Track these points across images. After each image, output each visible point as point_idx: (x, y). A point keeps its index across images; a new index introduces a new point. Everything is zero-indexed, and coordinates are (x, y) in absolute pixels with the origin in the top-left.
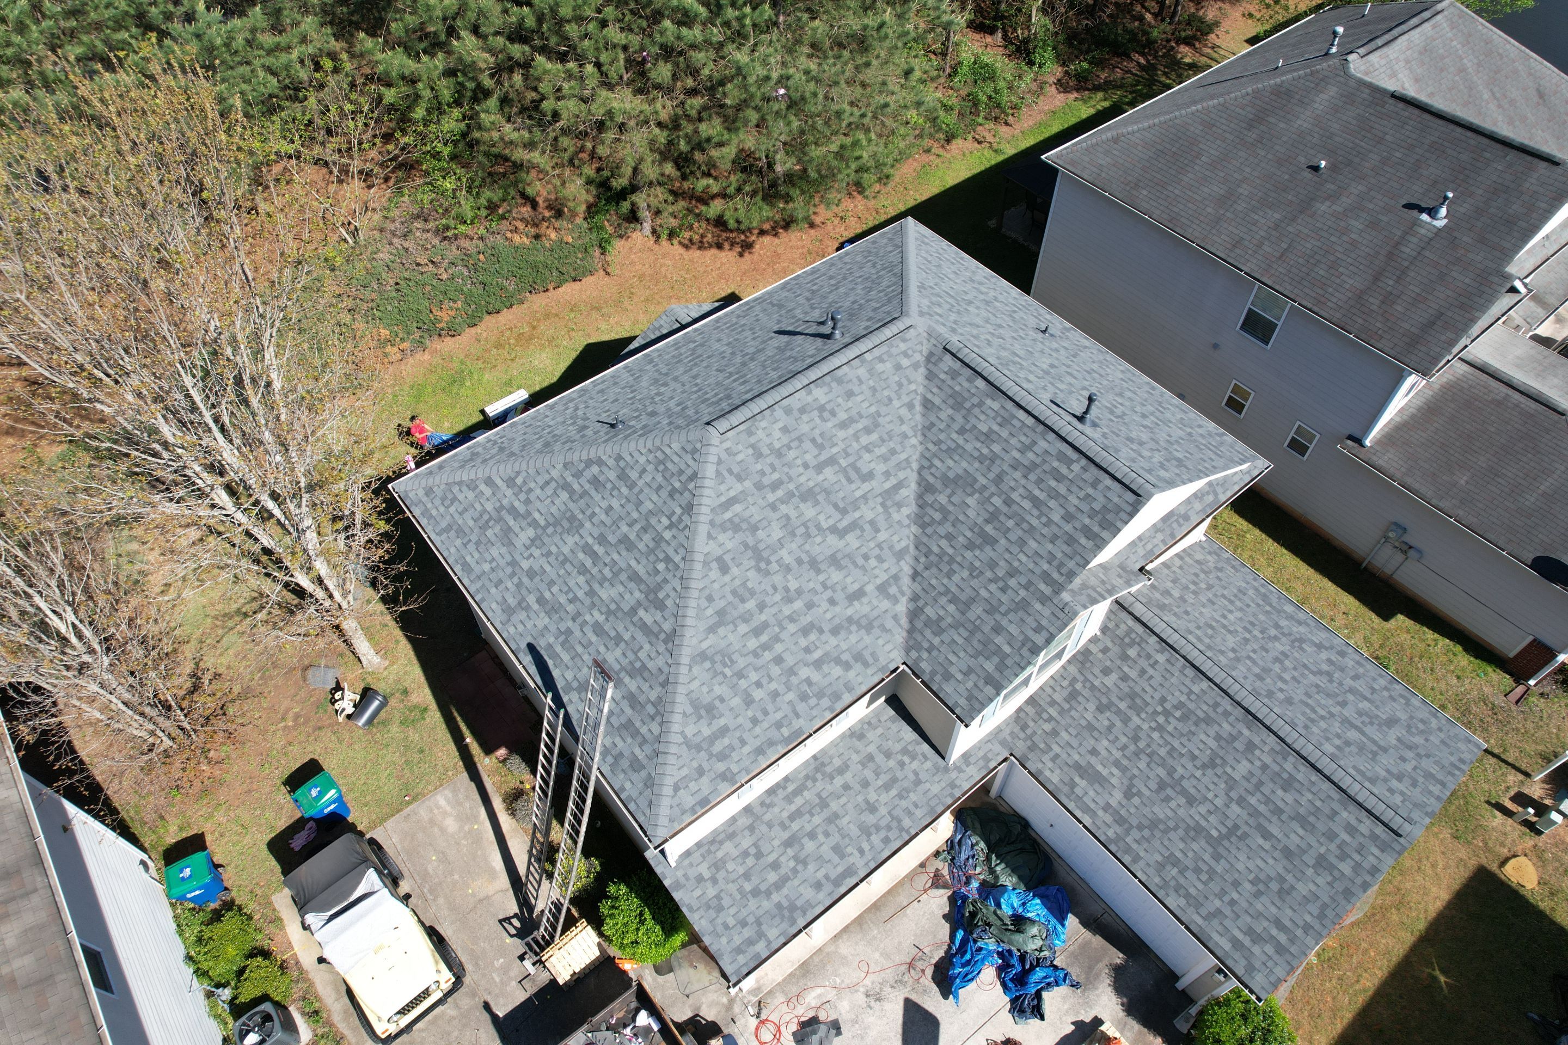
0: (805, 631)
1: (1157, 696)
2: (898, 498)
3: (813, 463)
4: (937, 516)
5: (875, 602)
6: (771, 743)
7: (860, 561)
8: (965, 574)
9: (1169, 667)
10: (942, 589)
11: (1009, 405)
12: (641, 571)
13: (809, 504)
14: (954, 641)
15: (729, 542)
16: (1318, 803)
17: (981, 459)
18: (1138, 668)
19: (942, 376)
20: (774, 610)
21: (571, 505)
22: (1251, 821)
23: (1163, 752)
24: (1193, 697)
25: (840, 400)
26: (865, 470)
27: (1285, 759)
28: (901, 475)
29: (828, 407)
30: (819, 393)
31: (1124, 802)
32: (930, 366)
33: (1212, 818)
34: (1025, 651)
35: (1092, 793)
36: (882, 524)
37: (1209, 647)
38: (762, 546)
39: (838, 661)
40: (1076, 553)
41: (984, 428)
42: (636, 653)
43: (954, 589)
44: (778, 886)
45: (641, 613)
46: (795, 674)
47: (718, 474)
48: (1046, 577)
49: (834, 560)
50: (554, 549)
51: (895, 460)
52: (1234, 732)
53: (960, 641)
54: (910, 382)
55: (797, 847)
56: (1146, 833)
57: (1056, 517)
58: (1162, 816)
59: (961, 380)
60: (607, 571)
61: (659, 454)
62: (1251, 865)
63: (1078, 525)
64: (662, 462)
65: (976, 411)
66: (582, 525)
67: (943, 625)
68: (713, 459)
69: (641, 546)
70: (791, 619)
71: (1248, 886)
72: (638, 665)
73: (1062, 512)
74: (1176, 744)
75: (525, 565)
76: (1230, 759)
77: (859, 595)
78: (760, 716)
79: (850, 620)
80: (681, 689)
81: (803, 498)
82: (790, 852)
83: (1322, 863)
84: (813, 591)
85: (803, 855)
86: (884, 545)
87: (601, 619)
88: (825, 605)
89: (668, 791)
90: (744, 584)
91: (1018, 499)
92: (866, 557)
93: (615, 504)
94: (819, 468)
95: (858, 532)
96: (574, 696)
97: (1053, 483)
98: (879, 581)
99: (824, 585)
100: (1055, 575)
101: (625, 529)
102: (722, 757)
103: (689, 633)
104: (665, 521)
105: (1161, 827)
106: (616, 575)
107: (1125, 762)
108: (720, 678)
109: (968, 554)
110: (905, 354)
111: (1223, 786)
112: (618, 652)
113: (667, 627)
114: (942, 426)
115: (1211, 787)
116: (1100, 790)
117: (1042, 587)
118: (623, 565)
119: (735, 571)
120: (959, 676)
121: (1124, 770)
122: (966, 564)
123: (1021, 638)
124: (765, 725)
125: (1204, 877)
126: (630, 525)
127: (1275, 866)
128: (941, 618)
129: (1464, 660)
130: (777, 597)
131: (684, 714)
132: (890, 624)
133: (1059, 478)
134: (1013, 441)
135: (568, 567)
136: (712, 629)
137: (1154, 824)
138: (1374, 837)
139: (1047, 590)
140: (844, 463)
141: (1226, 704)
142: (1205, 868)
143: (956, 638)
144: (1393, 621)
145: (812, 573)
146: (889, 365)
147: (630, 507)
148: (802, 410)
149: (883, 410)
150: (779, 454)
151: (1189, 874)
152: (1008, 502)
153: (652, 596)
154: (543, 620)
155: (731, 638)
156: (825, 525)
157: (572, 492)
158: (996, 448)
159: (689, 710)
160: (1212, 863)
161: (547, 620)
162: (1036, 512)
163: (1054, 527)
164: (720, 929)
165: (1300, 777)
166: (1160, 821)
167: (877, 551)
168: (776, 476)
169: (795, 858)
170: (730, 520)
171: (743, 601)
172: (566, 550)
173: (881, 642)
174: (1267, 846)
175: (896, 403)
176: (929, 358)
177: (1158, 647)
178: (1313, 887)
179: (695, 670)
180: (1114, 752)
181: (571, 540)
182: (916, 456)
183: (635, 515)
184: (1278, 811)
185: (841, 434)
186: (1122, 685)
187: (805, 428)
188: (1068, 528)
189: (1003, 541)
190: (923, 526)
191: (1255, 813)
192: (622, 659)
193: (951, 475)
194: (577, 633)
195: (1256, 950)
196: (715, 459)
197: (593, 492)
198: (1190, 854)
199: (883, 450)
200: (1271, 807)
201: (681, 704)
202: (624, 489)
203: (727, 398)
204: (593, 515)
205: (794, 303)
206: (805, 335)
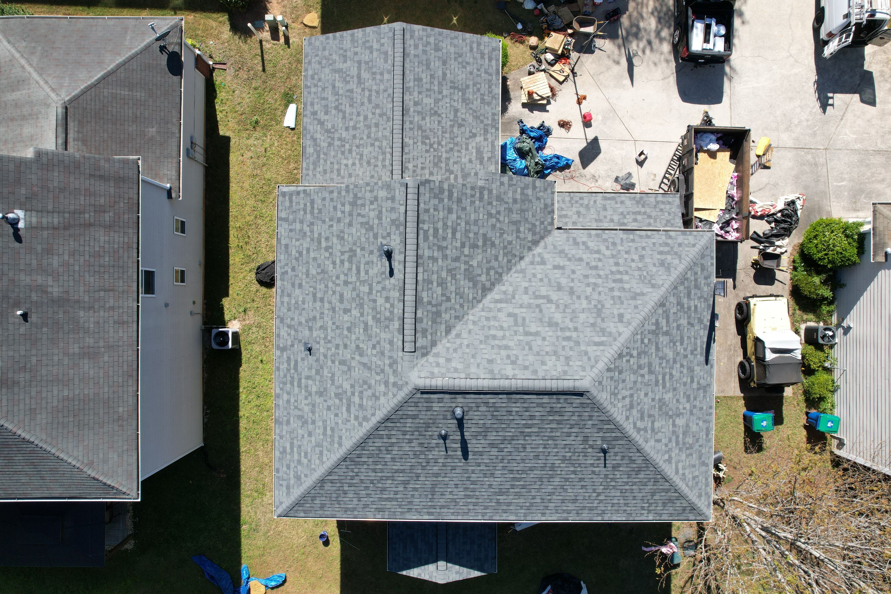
0: (596, 268)
1: (427, 155)
2: (503, 296)
3: (539, 339)
4: (492, 273)
5: (551, 260)
6: (641, 237)
7: (546, 280)
8: (505, 236)
9: (411, 160)
10: (518, 240)
11: (420, 288)
12: (654, 347)
13: (555, 320)
14: (533, 216)
15: (611, 326)
16: (416, 64)
17: (454, 277)
18: (423, 172)
19: (429, 337)
20: (606, 285)
21: (656, 416)
22: (444, 83)
23: (447, 135)
24: (415, 141)
25: (499, 361)
26: (511, 319)
27: (410, 87)
28: (492, 306)
29: (509, 362)
30: (509, 371)
31: (478, 135)
32: (429, 349)
33: (456, 98)
35: (486, 149)
36: (521, 290)
37: (384, 153)
38: (595, 315)
39: (587, 248)
40: (462, 194)
41: (439, 290)
42: (677, 314)
43: (514, 235)
44: (639, 213)
45: (665, 329)
46: (612, 254)
47: (597, 362)
48: (481, 199)
49: (559, 288)
50: (675, 401)
51: (491, 315)
52: (416, 114)
53: (530, 213)
54: (448, 349)
55: (622, 221)
56: (482, 118)
57: (454, 216)
58: (471, 117)
59: (424, 325)
60: (664, 365)
61: (613, 400)
62: (460, 73)
63: (451, 202)
64: (614, 394)
65: (434, 302)
66: (660, 400)
67: (530, 226)
68: (595, 370)
69: (646, 361)
70: (599, 276)
71: (468, 69)
72: (679, 307)
73: (450, 215)
74: (440, 133)
75: (688, 406)
76: (428, 108)
77: (556, 267)
78: (640, 249)
79: (570, 260)
80: (672, 279)
81: (557, 324)
82: (625, 221)
83: (437, 49)
84: (580, 281)
85: (621, 217)
86: (527, 279)
87: (678, 344)
88: (578, 273)
89: (698, 247)
90: (614, 304)
91: (459, 241)
92: (541, 280)
93: (642, 394)
94: (537, 334)
95: (537, 293)
97: (441, 231)
98: (542, 267)
99: (573, 280)
100: (478, 195)
101: (647, 377)
102: (667, 244)
103: (656, 299)
105: (475, 114)
106: (662, 358)
107: (464, 147)
108: (650, 273)
109: (497, 242)
110: (438, 365)
111: (440, 103)
112: (682, 321)
113: (660, 311)
114: (453, 312)
115: (444, 107)
116: (482, 147)
117: (486, 197)
118: (657, 359)
119: (616, 312)
120: (542, 201)
121: (467, 144)
122: (501, 240)
123: (511, 188)
124: (639, 244)
125: (478, 86)
126: (643, 376)
127: (453, 64)
128: (529, 230)
129: (221, 95)
130: (600, 289)
131: (676, 269)
132: (550, 247)
133: (436, 230)
134: (435, 269)
135: (675, 385)
136: (643, 294)
137: (477, 118)
138: (412, 37)
139: (486, 193)
140: (521, 329)
141: (407, 125)
142: (475, 88)
143: (530, 216)
144: (227, 134)
145: (575, 289)
146: (453, 364)
147: (639, 386)
148: (526, 368)
149: (477, 343)
150: (555, 353)
151: (482, 92)
152: (463, 245)
153: (657, 332)
154: (697, 369)
155: (635, 286)
156: (554, 306)
157: (653, 422)
158: (444, 274)
159: (672, 269)
160: (471, 87)
161: (696, 368)
162: (459, 228)
163: (459, 214)
164: (672, 215)
165: (412, 77)
166: (473, 116)
167: (533, 279)
168: (565, 343)
169: (625, 217)
170: (604, 336)
171: (620, 297)
172: (671, 395)
173: (560, 243)
174: (448, 72)
175: (466, 342)
176: (424, 355)
177: (406, 171)
178: (449, 47)
179: (661, 283)
180: (463, 154)
181: (667, 398)
182: (476, 310)
183: (639, 379)
184: (432, 76)
185: (511, 344)
186: (435, 172)
187: (531, 358)
188: (455, 207)
189: (481, 232)
190: (501, 275)
191: (440, 84)
192: (682, 317)
193: (471, 284)
194: (689, 348)
195: (486, 51)
196: (594, 370)
197: (646, 412)
198: (475, 96)
199: (492, 323)
200: (432, 80)
201: (675, 275)
202: (635, 398)
203: (552, 412)
204: (653, 400)
205: (426, 483)
206: (462, 435)
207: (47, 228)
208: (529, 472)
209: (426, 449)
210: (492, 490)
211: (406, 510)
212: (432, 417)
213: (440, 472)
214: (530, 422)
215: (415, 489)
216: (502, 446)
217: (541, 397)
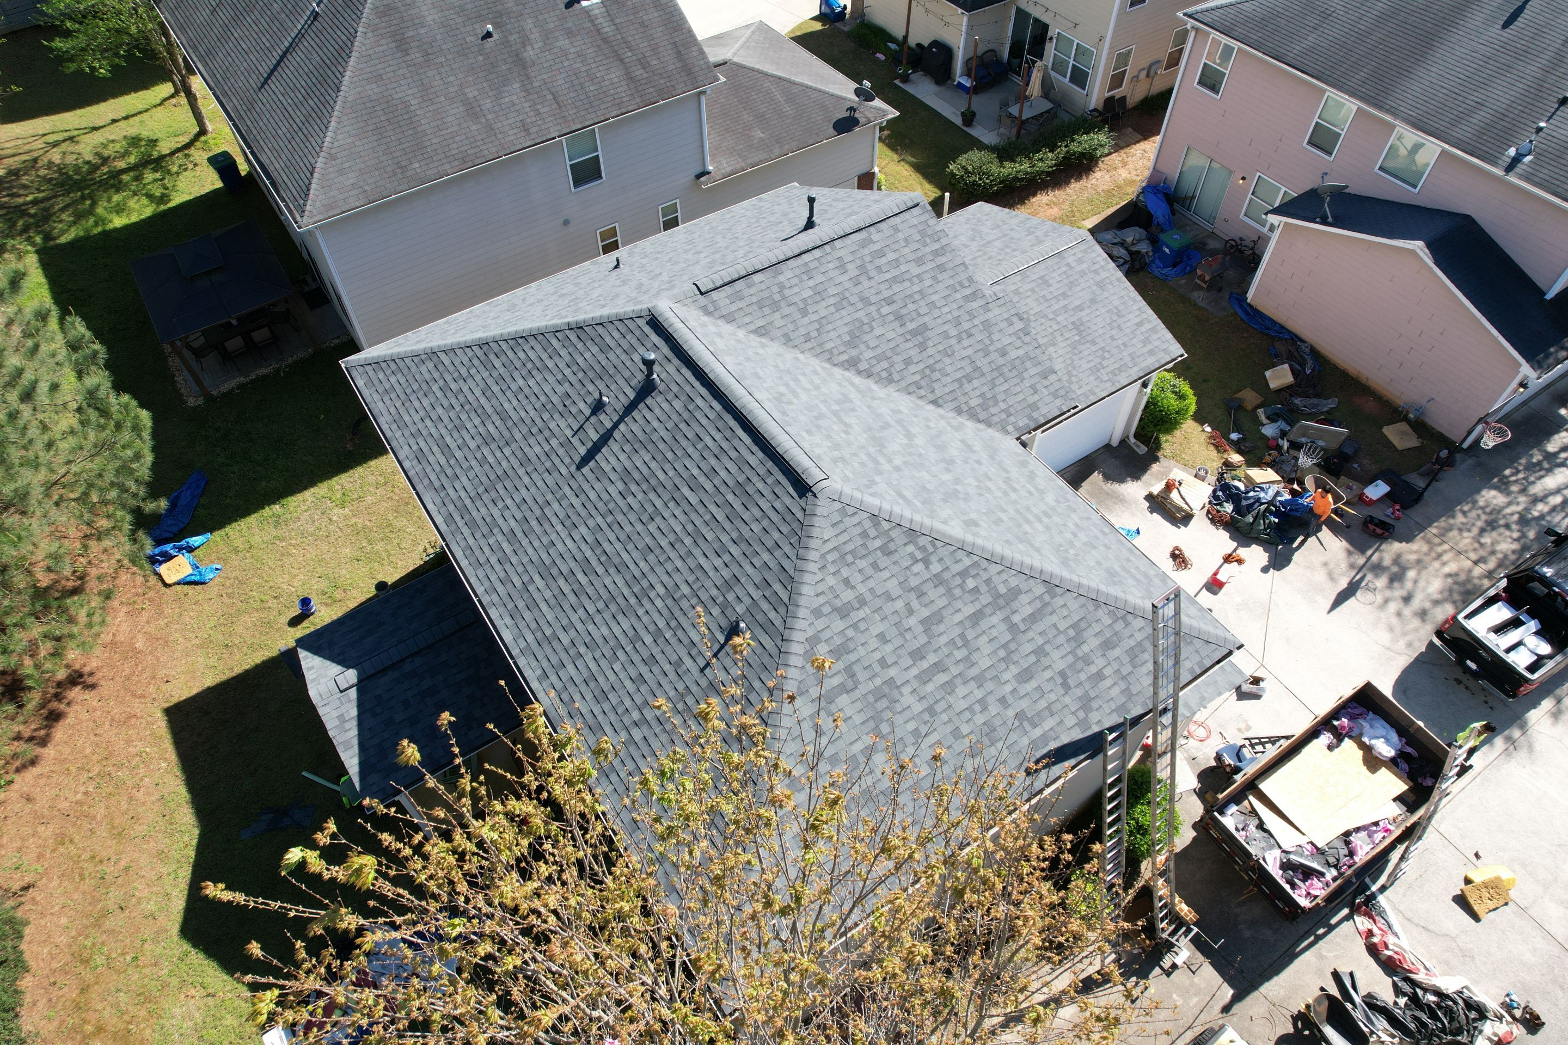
0: (1014, 489)
2: (863, 388)
3: (841, 427)
4: (885, 364)
5: (969, 437)
7: (934, 432)
8: (947, 360)
10: (956, 385)
11: (792, 263)
12: (969, 610)
13: (886, 444)
14: (1004, 392)
15: (946, 512)
16: (1061, 272)
17: (839, 307)
20: (1002, 502)
21: (857, 694)
22: (1070, 313)
25: (766, 385)
26: (840, 397)
27: (1029, 278)
28: (839, 377)
29: (776, 395)
32: (717, 314)
33: (1066, 335)
34: (1027, 339)
36: (893, 406)
38: (942, 490)
40: (953, 269)
41: (807, 293)
42: (1060, 632)
43: (958, 375)
45: (1016, 619)
46: (1055, 508)
47: (872, 495)
48: (967, 299)
49: (939, 448)
50: (911, 726)
51: (825, 376)
53: (1006, 386)
54: (735, 335)
57: (916, 270)
59: (747, 292)
60: (959, 655)
61: (830, 558)
62: (1100, 325)
63: (929, 258)
64: (842, 557)
65: (787, 292)
66: (890, 682)
67: (989, 395)
69: (940, 604)
70: (1006, 494)
72: (1071, 633)
73: (913, 264)
77: (965, 444)
79: (992, 458)
81: (881, 446)
83: (1100, 286)
84: (974, 471)
86: (913, 412)
87: (1014, 670)
88: (984, 469)
90: (985, 514)
91: (890, 292)
92: (929, 427)
93: (876, 629)
94: (846, 425)
95: (905, 423)
96: (1094, 717)
97: (884, 260)
98: (949, 428)
99: (966, 462)
100: (968, 291)
101: (913, 621)
103: (1048, 568)
104: (919, 567)
106: (966, 643)
108: (1080, 558)
109: (930, 351)
112: (1056, 655)
113: (1039, 589)
114: (791, 327)
117: (975, 305)
118: (958, 631)
120: (1036, 397)
122: (938, 357)
123: (1014, 338)
125: (1107, 355)
126: (911, 612)
127: (1101, 312)
128: (982, 395)
130: (988, 496)
131: (1123, 592)
132: (985, 435)
133: (881, 253)
134: (831, 274)
135: (939, 708)
136: (1037, 551)
139: (981, 302)
140: (836, 407)
142: (1100, 352)
143: (1002, 388)
145: (956, 466)
147: (889, 608)
149: (770, 362)
150: (838, 446)
152: (889, 301)
153: (1001, 602)
155: (1039, 539)
156: (906, 442)
157: (843, 689)
158: (833, 290)
159: (1118, 588)
162: (907, 284)
163: (925, 276)
165: (1043, 275)
167: (920, 418)
168: (863, 456)
170: (922, 503)
171: (1001, 521)
172: (918, 707)
175: (761, 352)
176: (705, 311)
178: (1115, 297)
179: (1081, 574)
181: (907, 698)
182: (816, 361)
183: (899, 604)
187: (803, 419)
188: (929, 265)
189: (926, 319)
190: (890, 380)
191: (1065, 308)
192: (1063, 651)
193: (846, 338)
194: (1024, 704)
196: (857, 493)
197: (852, 657)
199: (815, 378)
200: (1060, 298)
202: (861, 614)
203: (741, 489)
204: (883, 663)
205: (504, 463)
206: (616, 426)
207: (594, 25)
208: (612, 570)
209: (561, 408)
210: (544, 556)
211: (437, 484)
212: (620, 366)
213: (534, 459)
214: (702, 479)
215: (483, 461)
216: (633, 487)
217: (755, 448)
